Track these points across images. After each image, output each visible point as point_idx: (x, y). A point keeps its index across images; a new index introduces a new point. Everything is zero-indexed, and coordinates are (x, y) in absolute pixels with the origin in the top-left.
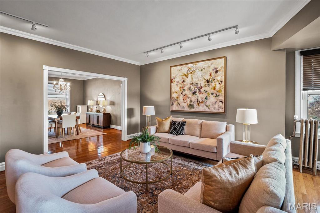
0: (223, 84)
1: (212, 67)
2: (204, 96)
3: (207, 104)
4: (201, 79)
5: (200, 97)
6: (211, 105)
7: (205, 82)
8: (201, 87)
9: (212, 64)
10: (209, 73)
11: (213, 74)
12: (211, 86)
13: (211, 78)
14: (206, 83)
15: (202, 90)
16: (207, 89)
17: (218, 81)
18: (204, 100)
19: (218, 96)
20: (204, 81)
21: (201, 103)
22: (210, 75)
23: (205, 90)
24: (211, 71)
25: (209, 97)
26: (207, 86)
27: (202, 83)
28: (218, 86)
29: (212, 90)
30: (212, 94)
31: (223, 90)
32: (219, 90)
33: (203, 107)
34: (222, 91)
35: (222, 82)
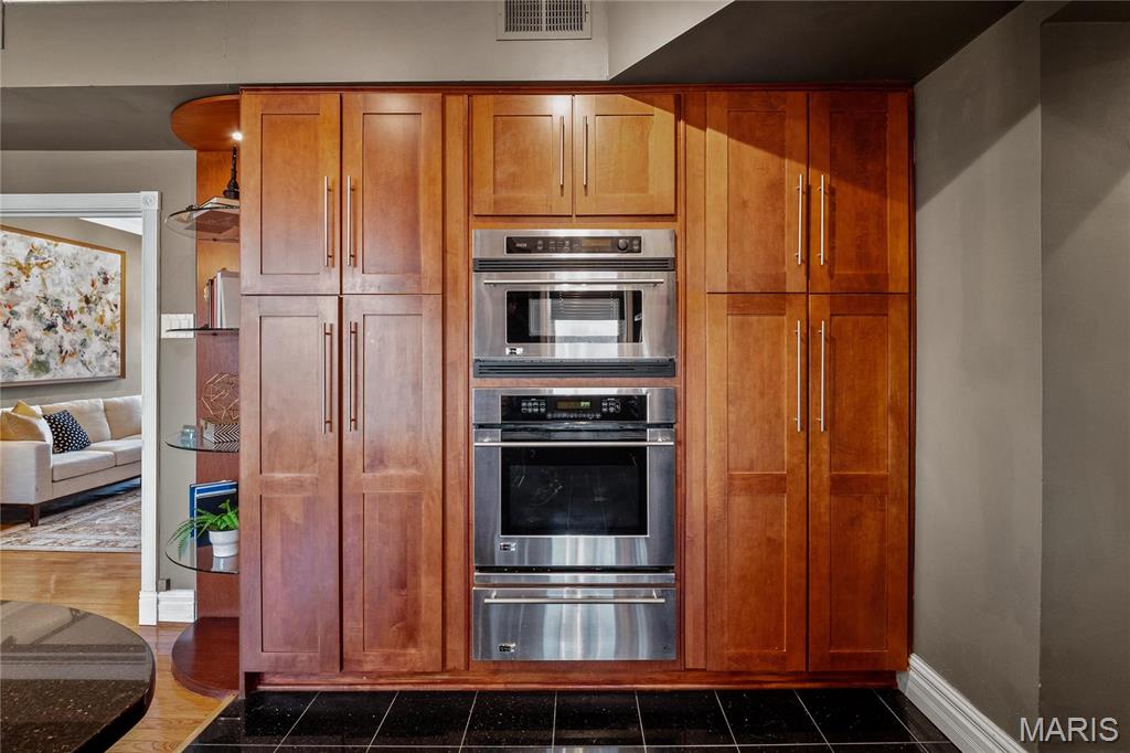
0: (118, 312)
1: (98, 265)
2: (79, 336)
3: (86, 357)
4: (71, 290)
5: (68, 339)
6: (93, 360)
7: (80, 301)
8: (70, 314)
9: (96, 258)
10: (90, 278)
11: (99, 284)
12: (93, 313)
13: (95, 292)
14: (84, 304)
15: (74, 322)
16: (86, 319)
17: (108, 302)
18: (78, 348)
19: (110, 338)
20: (78, 296)
21: (70, 355)
22: (93, 285)
23: (79, 322)
24: (95, 275)
25: (90, 339)
26: (85, 310)
27: (72, 303)
28: (108, 316)
29: (97, 324)
30: (98, 333)
31: (118, 325)
32: (110, 324)
33: (74, 365)
34: (116, 328)
35: (116, 306)
